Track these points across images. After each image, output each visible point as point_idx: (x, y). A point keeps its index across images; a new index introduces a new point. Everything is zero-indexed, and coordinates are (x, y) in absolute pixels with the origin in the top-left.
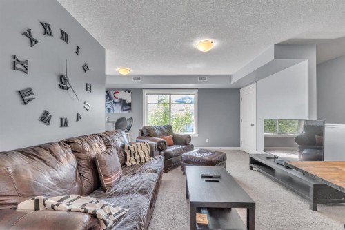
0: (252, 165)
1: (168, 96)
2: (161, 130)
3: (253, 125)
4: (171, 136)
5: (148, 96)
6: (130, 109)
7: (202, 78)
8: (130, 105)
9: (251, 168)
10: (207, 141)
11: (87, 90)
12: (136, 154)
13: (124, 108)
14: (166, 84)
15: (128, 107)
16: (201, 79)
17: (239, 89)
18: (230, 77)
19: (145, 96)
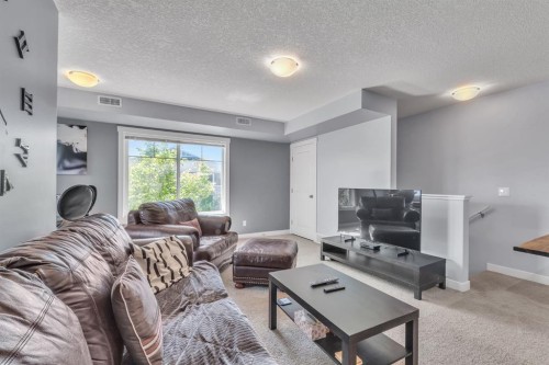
0: (324, 253)
1: (175, 145)
2: (177, 209)
3: (311, 197)
4: (195, 220)
5: (131, 141)
6: (85, 166)
7: (244, 120)
8: (83, 156)
9: (323, 258)
10: (245, 223)
11: (23, 109)
12: (161, 265)
13: (67, 164)
14: (172, 121)
15: (79, 163)
16: (241, 121)
17: (289, 144)
18: (282, 125)
19: (122, 141)
